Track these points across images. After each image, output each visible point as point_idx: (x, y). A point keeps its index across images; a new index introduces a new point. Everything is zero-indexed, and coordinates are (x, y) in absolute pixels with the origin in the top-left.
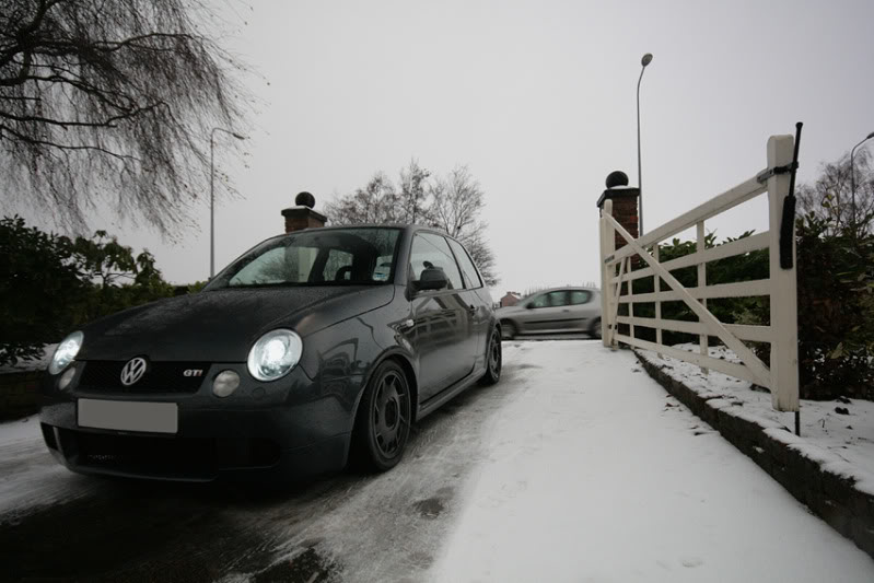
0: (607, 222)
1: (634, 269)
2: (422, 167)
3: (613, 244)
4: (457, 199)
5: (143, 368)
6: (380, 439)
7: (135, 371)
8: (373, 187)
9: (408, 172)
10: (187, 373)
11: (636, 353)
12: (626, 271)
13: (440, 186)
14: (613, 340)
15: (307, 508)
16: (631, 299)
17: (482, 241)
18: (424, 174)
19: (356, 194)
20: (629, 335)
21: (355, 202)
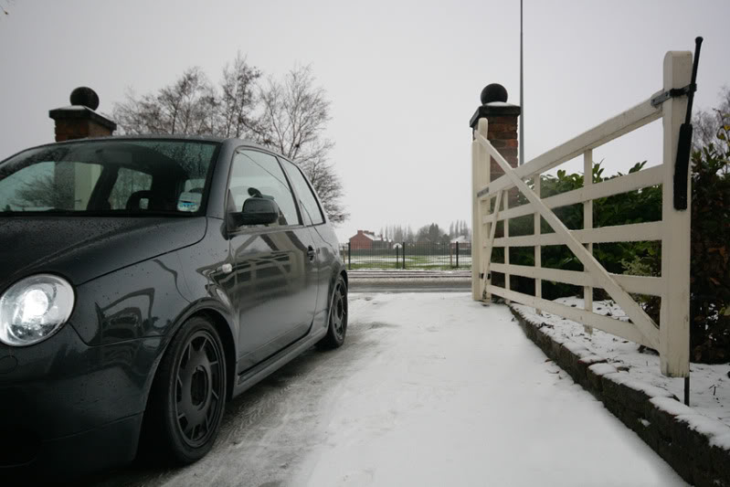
0: (481, 145)
1: (510, 205)
2: (250, 64)
3: (488, 174)
4: (295, 109)
6: (184, 422)
8: (184, 87)
9: (232, 70)
11: (511, 309)
12: (501, 208)
13: (274, 90)
14: (485, 292)
16: (507, 242)
17: (327, 164)
18: (254, 73)
19: (161, 94)
20: (504, 287)
21: (159, 105)
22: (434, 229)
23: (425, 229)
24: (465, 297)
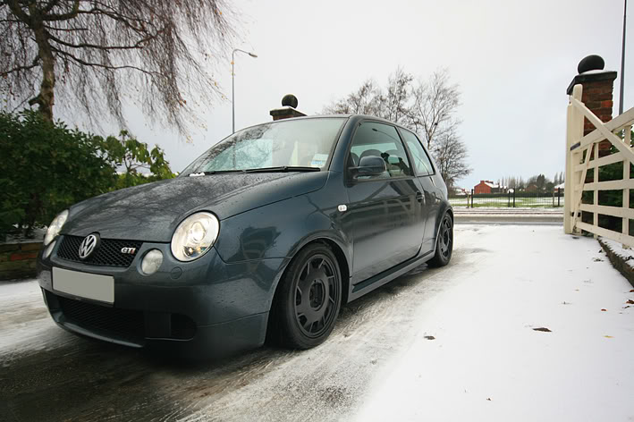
0: (575, 108)
1: (601, 155)
2: (407, 73)
3: (582, 131)
4: (435, 99)
5: (94, 244)
6: (303, 319)
7: (88, 246)
8: (363, 92)
9: (394, 77)
10: (124, 250)
11: (600, 241)
12: (592, 157)
13: (421, 87)
14: (575, 228)
15: (223, 381)
16: (597, 186)
17: (457, 135)
18: (409, 78)
19: (349, 98)
20: (592, 224)
21: (348, 104)
22: (541, 178)
23: (534, 179)
24: (558, 229)
